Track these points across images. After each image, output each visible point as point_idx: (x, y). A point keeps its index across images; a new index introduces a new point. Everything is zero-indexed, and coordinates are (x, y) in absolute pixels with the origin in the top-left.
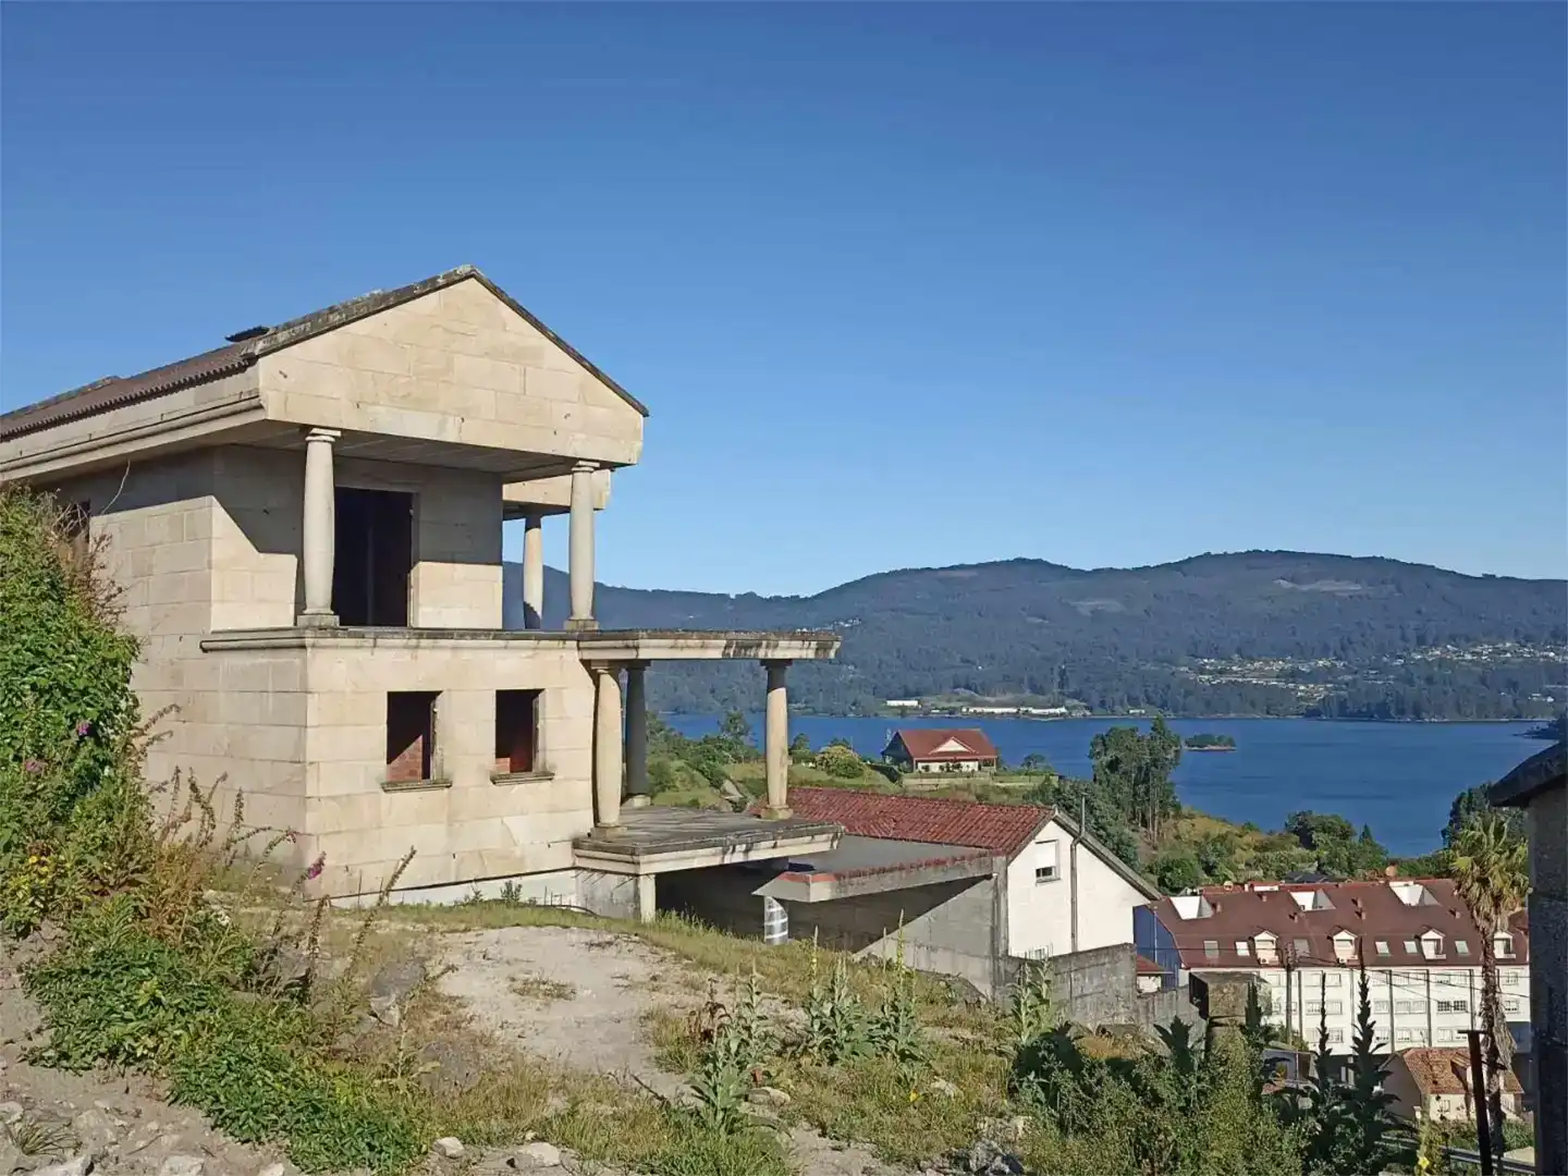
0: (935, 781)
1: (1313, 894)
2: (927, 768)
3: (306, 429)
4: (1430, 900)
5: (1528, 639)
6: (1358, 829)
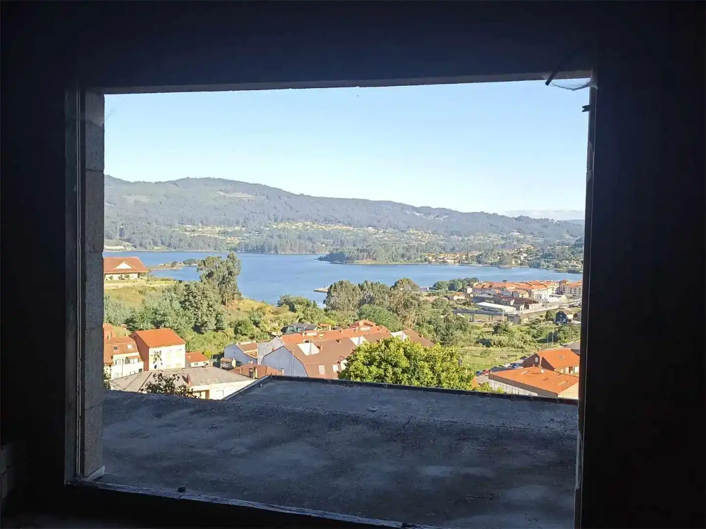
1: (358, 338)
2: (111, 278)
5: (316, 220)
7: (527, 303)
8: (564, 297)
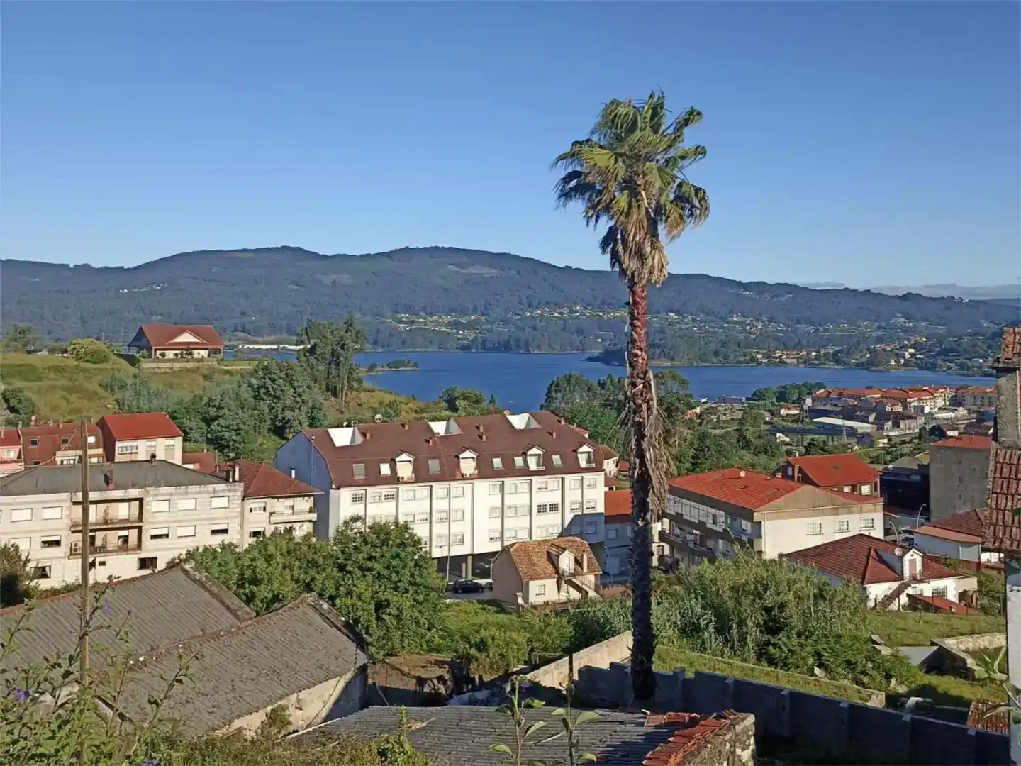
0: (167, 365)
1: (445, 423)
2: (163, 355)
4: (534, 425)
5: (589, 305)
6: (486, 398)
7: (897, 419)
8: (962, 411)
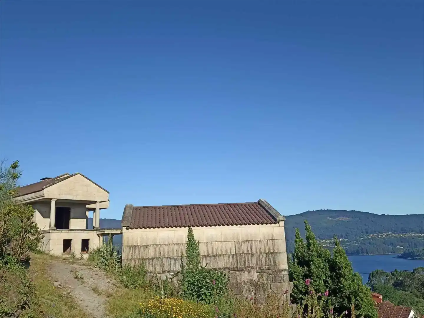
3: (51, 199)
